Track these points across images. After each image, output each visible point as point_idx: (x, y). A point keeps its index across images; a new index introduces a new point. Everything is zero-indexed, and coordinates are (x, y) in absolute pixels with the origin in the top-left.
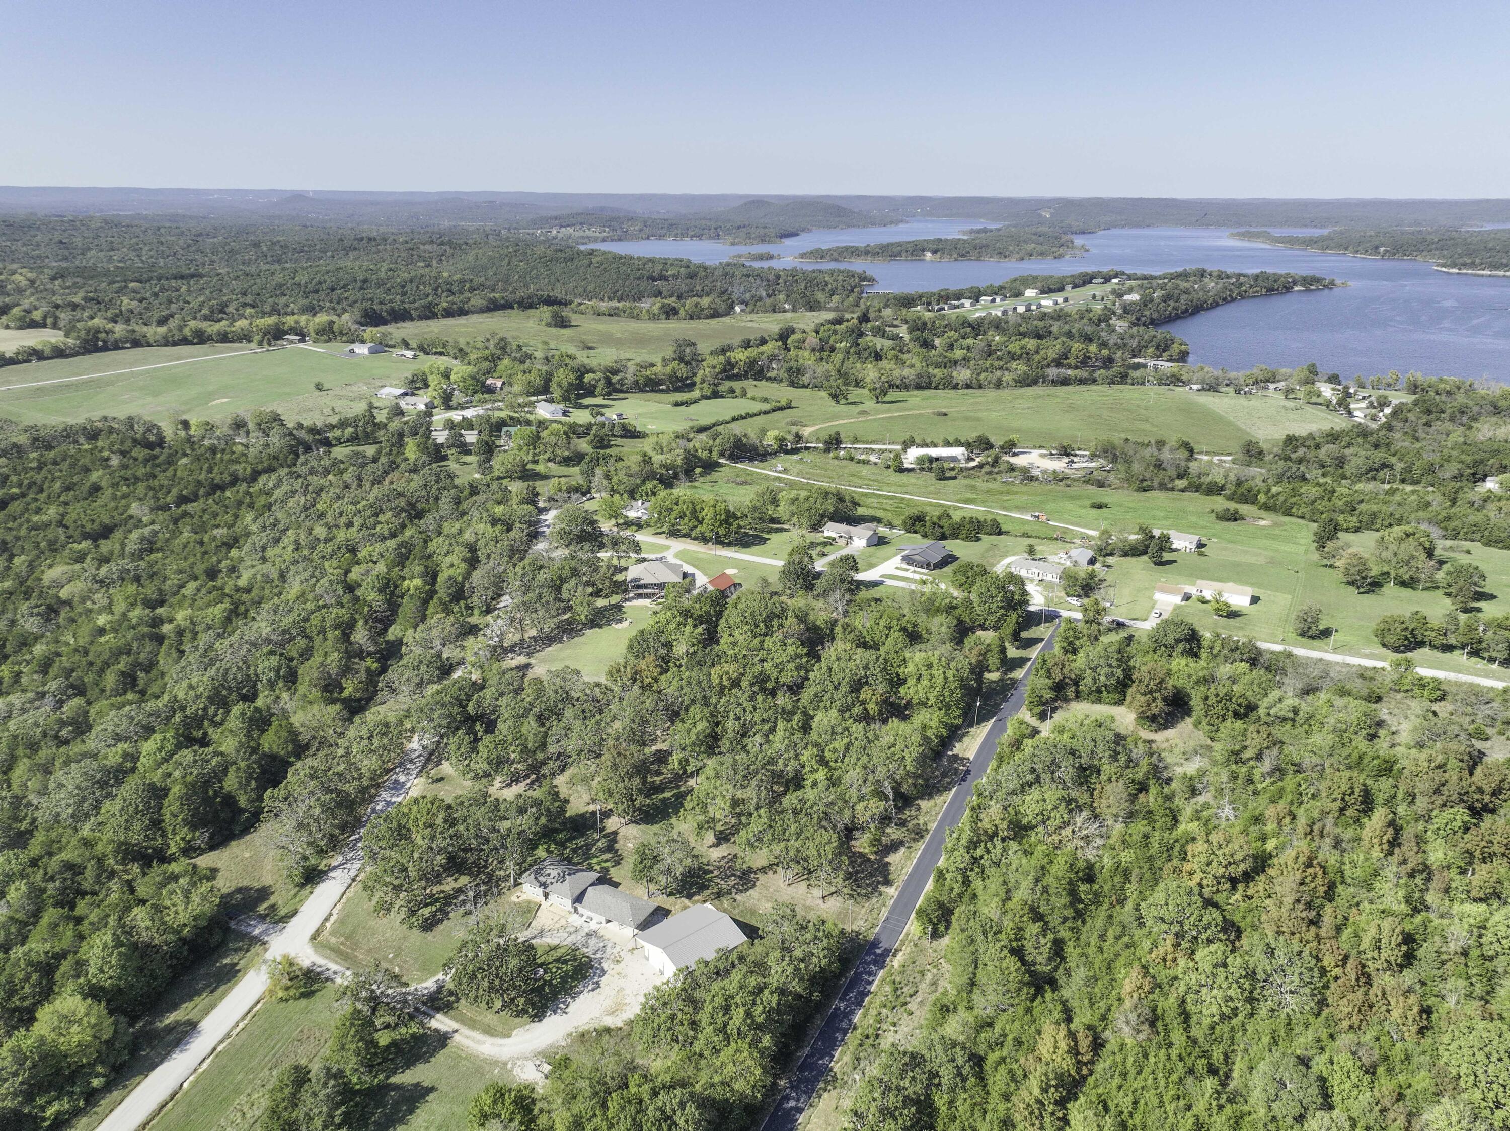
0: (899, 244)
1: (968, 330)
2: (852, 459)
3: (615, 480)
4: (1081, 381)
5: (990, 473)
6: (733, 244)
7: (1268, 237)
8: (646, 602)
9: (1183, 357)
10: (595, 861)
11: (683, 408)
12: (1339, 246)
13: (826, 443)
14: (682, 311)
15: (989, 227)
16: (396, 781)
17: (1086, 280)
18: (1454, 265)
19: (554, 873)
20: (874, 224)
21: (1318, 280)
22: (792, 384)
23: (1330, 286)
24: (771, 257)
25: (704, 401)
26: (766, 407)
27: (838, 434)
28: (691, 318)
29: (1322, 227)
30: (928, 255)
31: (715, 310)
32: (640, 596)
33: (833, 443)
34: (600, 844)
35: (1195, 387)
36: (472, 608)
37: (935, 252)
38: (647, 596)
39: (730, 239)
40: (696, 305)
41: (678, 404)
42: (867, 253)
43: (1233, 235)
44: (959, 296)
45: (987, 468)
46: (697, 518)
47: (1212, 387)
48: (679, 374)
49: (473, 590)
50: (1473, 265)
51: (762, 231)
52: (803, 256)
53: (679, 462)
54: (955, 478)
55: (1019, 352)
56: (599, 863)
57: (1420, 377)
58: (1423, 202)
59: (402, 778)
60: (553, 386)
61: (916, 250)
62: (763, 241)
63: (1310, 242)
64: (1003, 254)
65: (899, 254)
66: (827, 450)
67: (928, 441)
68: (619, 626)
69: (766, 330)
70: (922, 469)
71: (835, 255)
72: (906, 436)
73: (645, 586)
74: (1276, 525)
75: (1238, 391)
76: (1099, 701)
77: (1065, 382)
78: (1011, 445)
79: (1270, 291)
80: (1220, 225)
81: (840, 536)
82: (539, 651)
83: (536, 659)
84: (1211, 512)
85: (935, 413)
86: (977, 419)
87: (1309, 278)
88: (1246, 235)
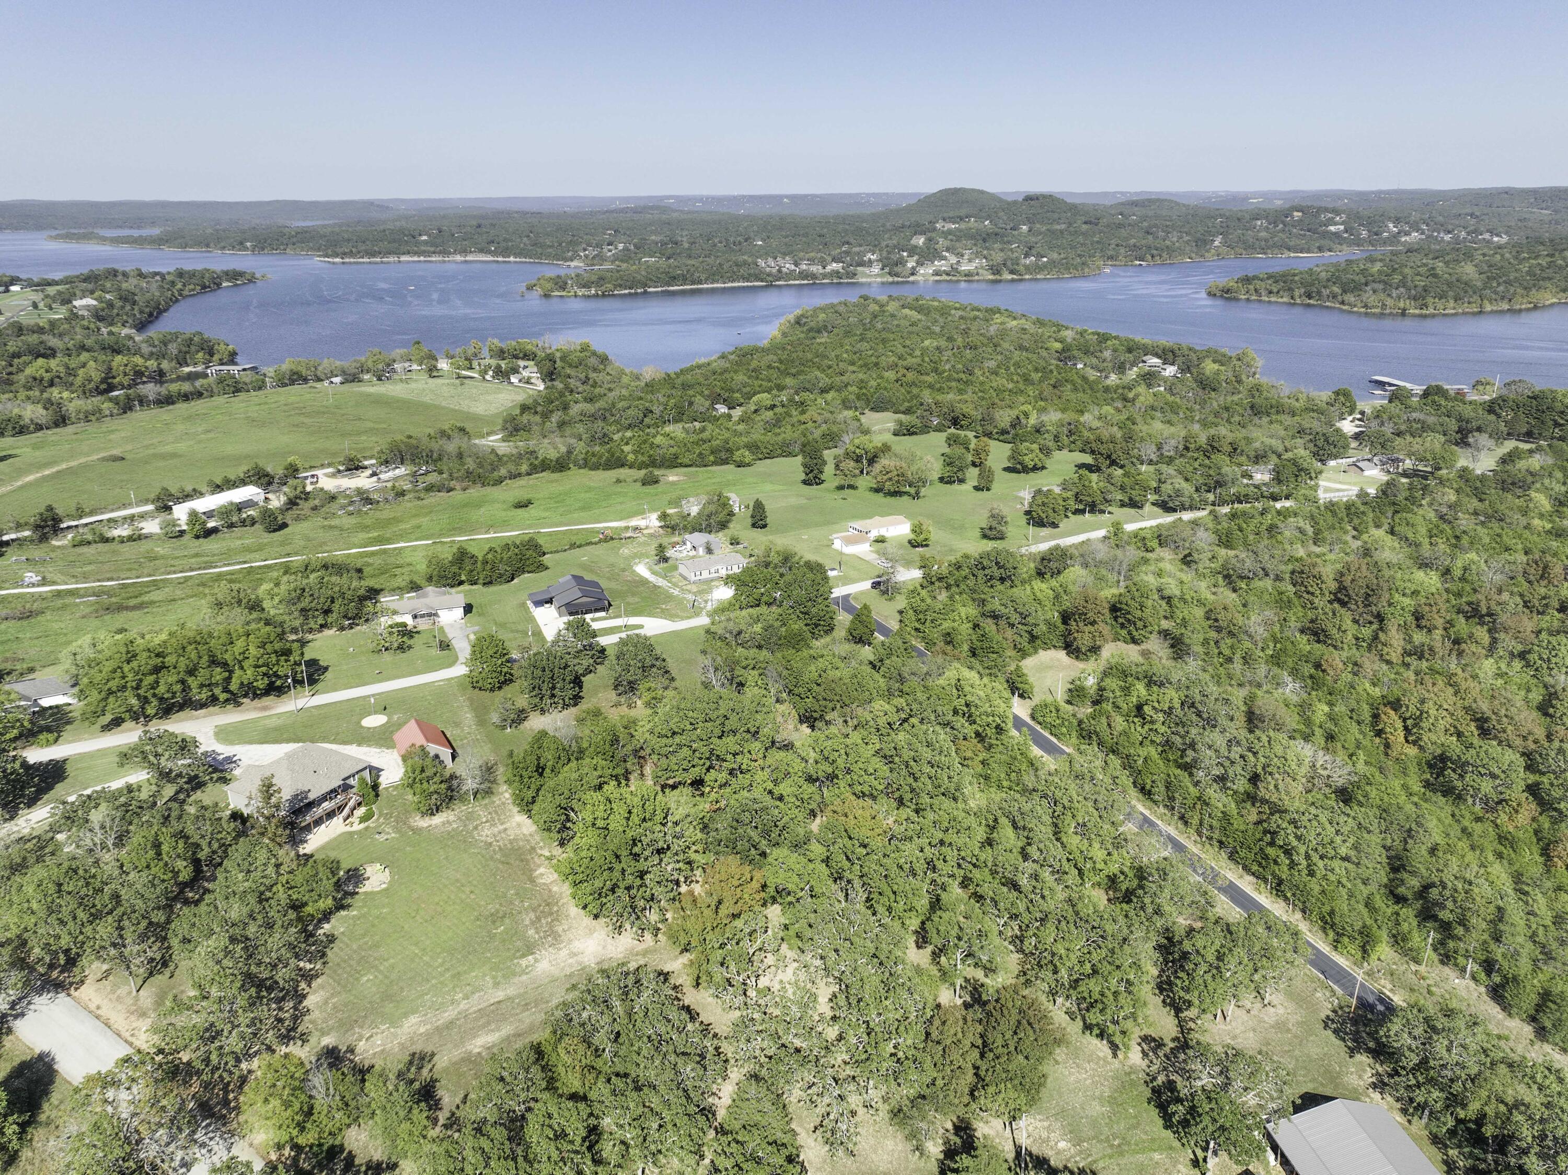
4: (186, 397)
8: (337, 826)
9: (232, 358)
12: (195, 244)
13: (37, 527)
18: (337, 255)
21: (237, 274)
23: (252, 280)
27: (50, 508)
29: (139, 228)
33: (48, 524)
35: (337, 380)
47: (352, 378)
50: (351, 254)
54: (285, 524)
66: (44, 538)
67: (189, 488)
68: (370, 887)
74: (689, 477)
75: (380, 378)
77: (167, 401)
78: (293, 471)
79: (204, 287)
80: (16, 228)
81: (415, 617)
82: (295, 1018)
83: (323, 1033)
84: (619, 481)
85: (104, 459)
86: (174, 455)
87: (227, 273)
88: (68, 237)
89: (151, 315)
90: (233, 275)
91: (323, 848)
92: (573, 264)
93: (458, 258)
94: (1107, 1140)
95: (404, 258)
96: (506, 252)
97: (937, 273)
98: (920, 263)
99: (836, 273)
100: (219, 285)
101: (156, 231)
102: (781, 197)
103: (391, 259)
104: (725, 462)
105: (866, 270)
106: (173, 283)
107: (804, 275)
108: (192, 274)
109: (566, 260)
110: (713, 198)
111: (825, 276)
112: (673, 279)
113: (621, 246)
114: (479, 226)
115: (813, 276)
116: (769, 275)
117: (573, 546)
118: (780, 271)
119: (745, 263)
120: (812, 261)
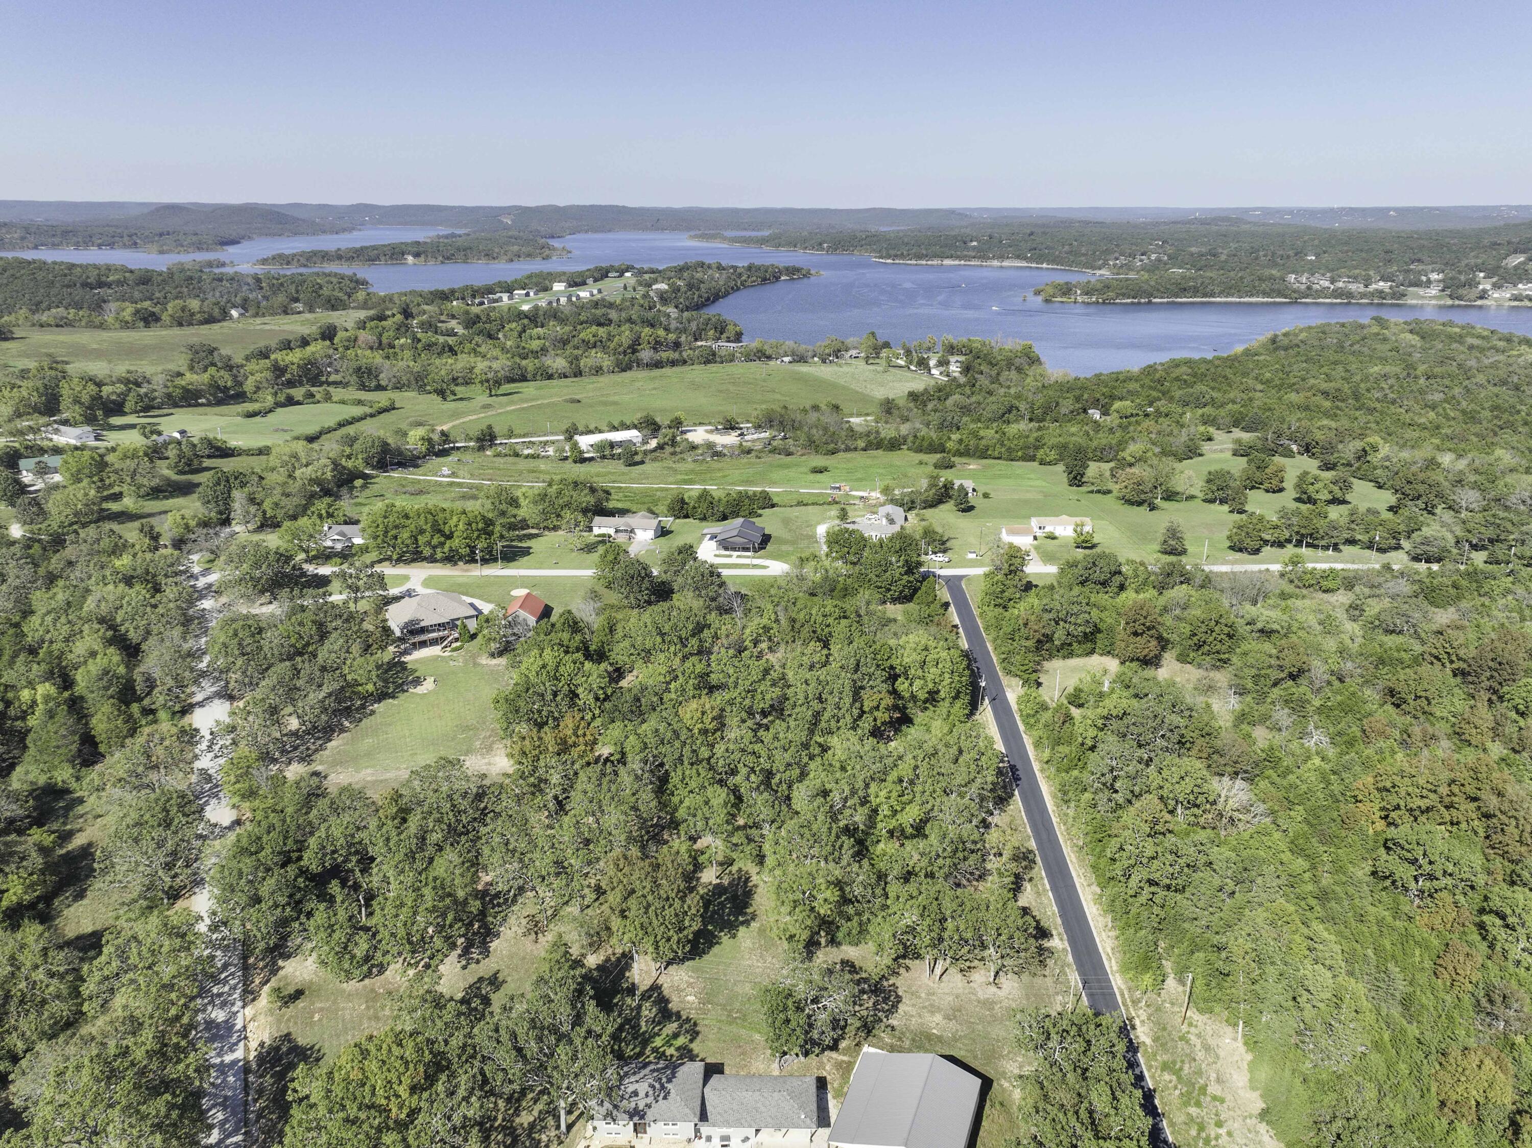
0: (374, 248)
1: (526, 321)
2: (517, 455)
3: (267, 505)
4: (673, 363)
5: (673, 454)
6: (161, 252)
7: (724, 239)
8: (435, 650)
9: (738, 337)
10: (658, 1042)
11: (258, 419)
12: (789, 244)
13: (479, 440)
14: (165, 317)
15: (458, 232)
16: (210, 1024)
17: (602, 274)
19: (643, 1088)
20: (324, 232)
21: (798, 270)
22: (363, 387)
23: (807, 275)
24: (223, 265)
25: (279, 410)
26: (368, 410)
27: (490, 427)
28: (180, 324)
29: (760, 229)
30: (410, 259)
31: (211, 315)
32: (423, 644)
33: (487, 439)
34: (645, 1012)
35: (786, 359)
36: (153, 712)
37: (417, 255)
38: (434, 642)
39: (155, 247)
40: (183, 309)
41: (251, 415)
42: (340, 257)
43: (695, 236)
44: (490, 290)
45: (669, 449)
46: (440, 531)
47: (801, 359)
48: (221, 383)
49: (151, 684)
50: (902, 256)
51: (194, 238)
52: (264, 261)
53: (329, 475)
54: (642, 462)
55: (592, 340)
56: (668, 1043)
57: (951, 338)
58: (821, 210)
59: (219, 1015)
60: (66, 402)
61: (396, 253)
62: (199, 249)
63: (763, 241)
64: (490, 256)
65: (377, 258)
66: (481, 448)
67: (592, 427)
68: (420, 690)
69: (292, 332)
70: (604, 457)
71: (302, 260)
72: (565, 425)
73: (423, 630)
74: (985, 467)
75: (824, 361)
76: (1070, 655)
77: (658, 365)
78: (677, 423)
79: (764, 279)
80: (673, 229)
81: (617, 531)
82: (316, 750)
83: (321, 763)
84: (921, 463)
85: (566, 401)
86: (615, 403)
87: (787, 269)
88: (704, 237)
89: (708, 299)
90: (793, 271)
91: (416, 661)
92: (1098, 272)
93: (996, 263)
94: (731, 1011)
95: (947, 262)
96: (1040, 259)
97: (1516, 298)
98: (1496, 286)
99: (1381, 293)
100: (777, 279)
101: (766, 233)
102: (1389, 209)
103: (935, 262)
104: (1032, 459)
105: (1421, 291)
106: (740, 275)
107: (1337, 293)
108: (758, 269)
109: (1093, 268)
110: (1306, 210)
111: (1363, 295)
112: (1184, 291)
113: (1153, 257)
114: (1032, 234)
115: (1350, 295)
116: (1294, 291)
117: (800, 504)
118: (1309, 288)
119: (1271, 278)
120: (1355, 279)
